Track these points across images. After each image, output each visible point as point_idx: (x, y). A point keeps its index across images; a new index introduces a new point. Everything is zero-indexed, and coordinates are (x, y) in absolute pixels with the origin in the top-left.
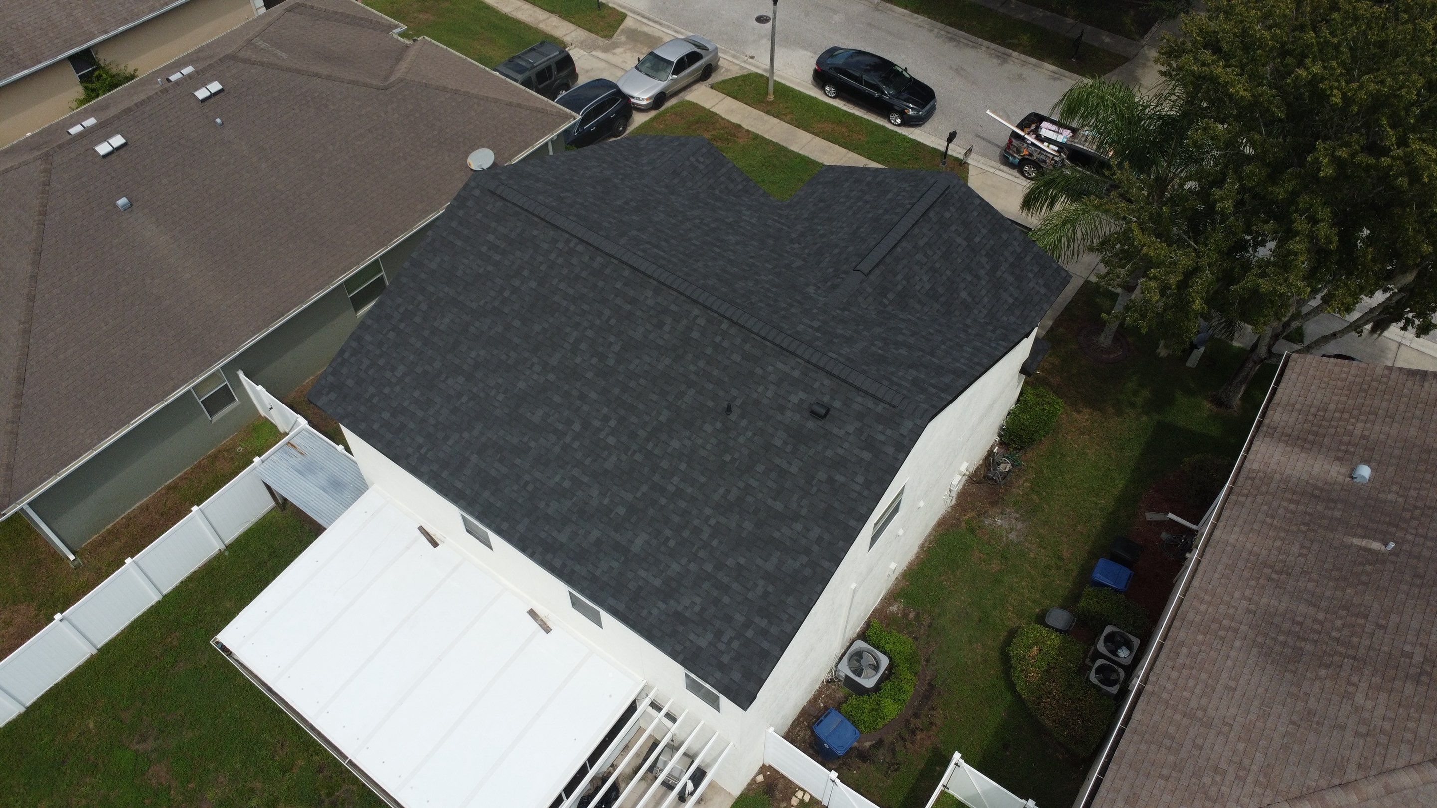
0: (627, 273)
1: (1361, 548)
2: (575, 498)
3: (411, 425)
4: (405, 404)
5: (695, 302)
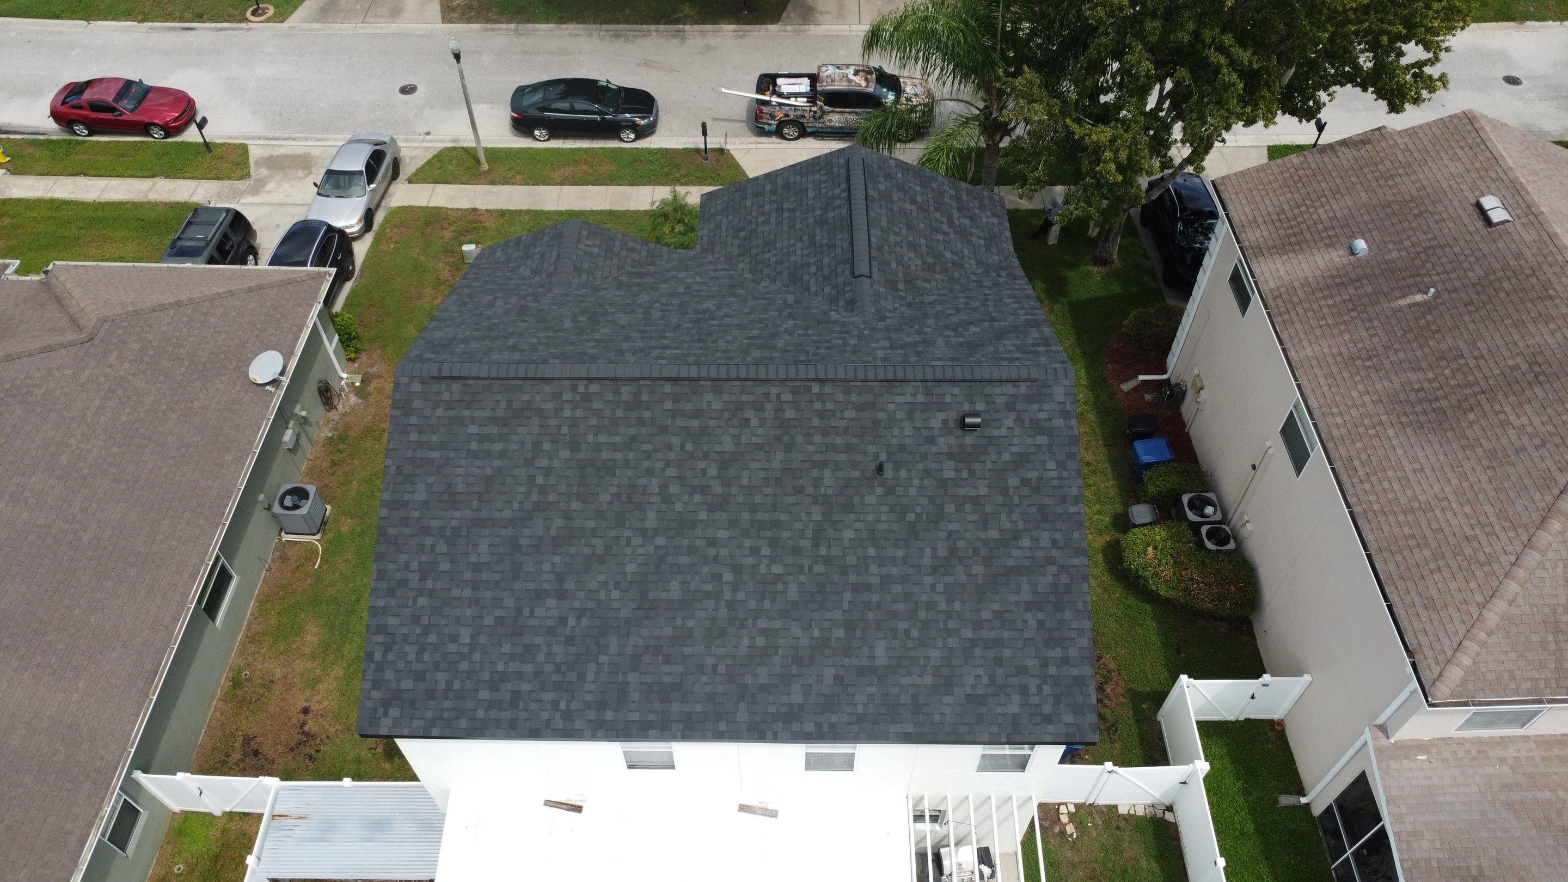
0: (668, 388)
1: (1409, 306)
2: (780, 653)
3: (525, 687)
4: (500, 667)
5: (767, 381)
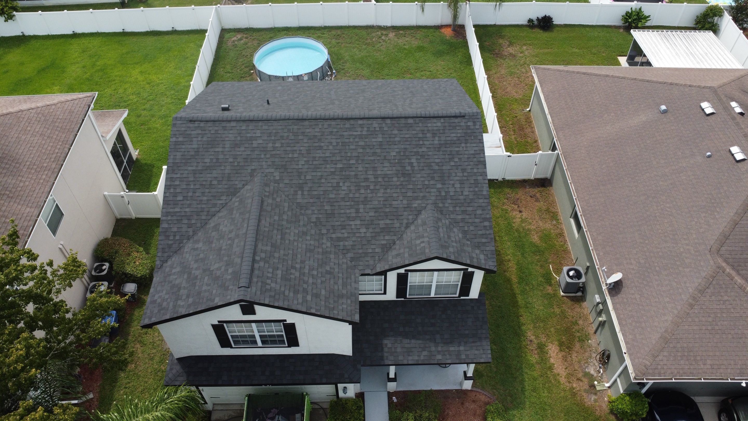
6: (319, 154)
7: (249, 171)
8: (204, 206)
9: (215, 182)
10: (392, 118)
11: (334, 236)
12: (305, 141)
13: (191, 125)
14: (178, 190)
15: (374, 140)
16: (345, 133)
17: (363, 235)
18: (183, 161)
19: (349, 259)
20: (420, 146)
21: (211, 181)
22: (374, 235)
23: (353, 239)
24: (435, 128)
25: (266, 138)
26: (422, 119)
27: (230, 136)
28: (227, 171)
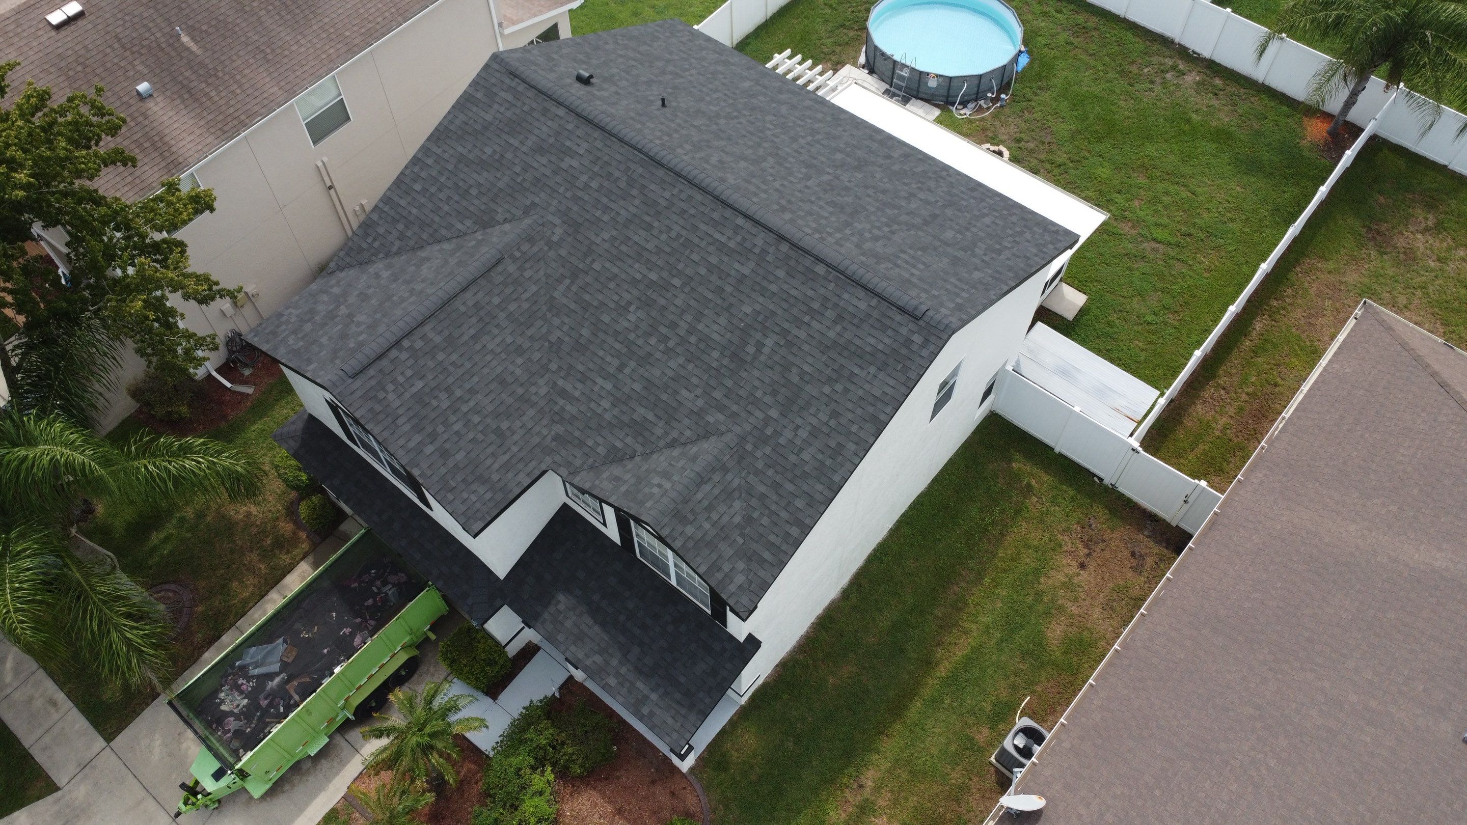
6: (639, 237)
7: (528, 203)
8: (437, 219)
9: (474, 192)
10: (794, 245)
11: (561, 383)
12: (637, 202)
13: (508, 81)
14: (423, 174)
15: (737, 266)
16: (703, 227)
17: (599, 411)
18: (460, 132)
19: (553, 433)
20: (799, 323)
21: (471, 186)
22: (614, 421)
23: (583, 408)
24: (851, 309)
25: (586, 163)
26: (843, 277)
27: (544, 129)
28: (501, 184)
